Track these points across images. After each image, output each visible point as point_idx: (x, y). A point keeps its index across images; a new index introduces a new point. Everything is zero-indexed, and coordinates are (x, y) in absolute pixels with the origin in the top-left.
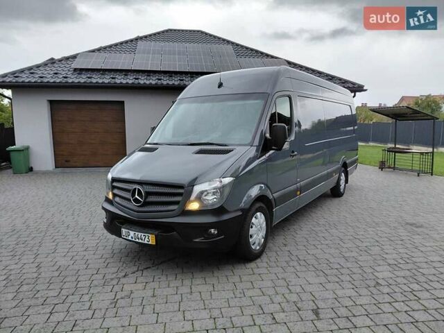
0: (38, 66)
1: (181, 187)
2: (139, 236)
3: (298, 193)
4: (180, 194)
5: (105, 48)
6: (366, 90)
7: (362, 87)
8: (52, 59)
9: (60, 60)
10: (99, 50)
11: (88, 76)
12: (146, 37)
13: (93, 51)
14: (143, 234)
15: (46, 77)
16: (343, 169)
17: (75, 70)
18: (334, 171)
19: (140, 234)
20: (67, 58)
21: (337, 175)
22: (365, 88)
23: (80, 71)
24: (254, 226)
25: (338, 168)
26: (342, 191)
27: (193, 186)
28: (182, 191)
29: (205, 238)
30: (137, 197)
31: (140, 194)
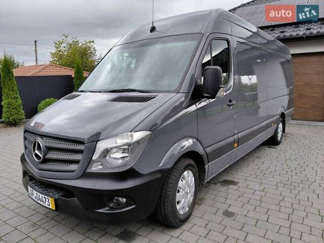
2: (41, 197)
3: (236, 145)
4: (81, 152)
14: (44, 196)
16: (281, 119)
18: (273, 122)
19: (41, 195)
21: (275, 126)
24: (181, 190)
25: (276, 120)
26: (279, 139)
27: (97, 141)
28: (81, 147)
29: (112, 209)
30: (37, 152)
31: (39, 148)
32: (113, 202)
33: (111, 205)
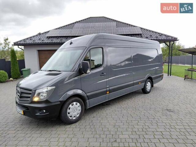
0: (34, 36)
1: (30, 90)
3: (108, 92)
4: (30, 94)
5: (62, 27)
6: (178, 40)
7: (177, 38)
8: (40, 33)
9: (43, 34)
10: (59, 28)
11: (52, 39)
12: (80, 21)
13: (57, 29)
15: (35, 41)
16: (149, 80)
17: (47, 37)
18: (140, 82)
20: (46, 33)
21: (144, 83)
22: (178, 39)
23: (49, 38)
24: (71, 109)
25: (144, 80)
26: (148, 91)
27: (36, 90)
28: (31, 92)
29: (40, 114)
30: (18, 94)
31: (19, 93)
32: (41, 111)
33: (40, 112)
